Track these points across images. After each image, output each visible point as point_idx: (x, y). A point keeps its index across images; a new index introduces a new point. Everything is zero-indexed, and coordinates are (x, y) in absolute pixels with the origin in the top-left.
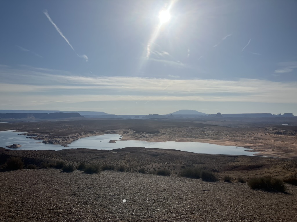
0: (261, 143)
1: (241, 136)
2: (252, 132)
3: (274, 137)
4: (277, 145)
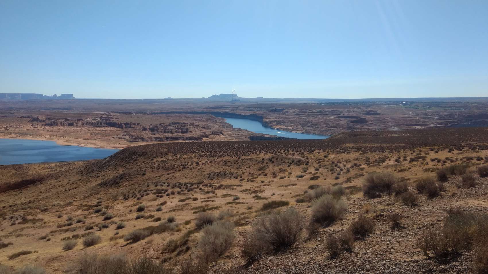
2: (11, 125)
3: (49, 131)
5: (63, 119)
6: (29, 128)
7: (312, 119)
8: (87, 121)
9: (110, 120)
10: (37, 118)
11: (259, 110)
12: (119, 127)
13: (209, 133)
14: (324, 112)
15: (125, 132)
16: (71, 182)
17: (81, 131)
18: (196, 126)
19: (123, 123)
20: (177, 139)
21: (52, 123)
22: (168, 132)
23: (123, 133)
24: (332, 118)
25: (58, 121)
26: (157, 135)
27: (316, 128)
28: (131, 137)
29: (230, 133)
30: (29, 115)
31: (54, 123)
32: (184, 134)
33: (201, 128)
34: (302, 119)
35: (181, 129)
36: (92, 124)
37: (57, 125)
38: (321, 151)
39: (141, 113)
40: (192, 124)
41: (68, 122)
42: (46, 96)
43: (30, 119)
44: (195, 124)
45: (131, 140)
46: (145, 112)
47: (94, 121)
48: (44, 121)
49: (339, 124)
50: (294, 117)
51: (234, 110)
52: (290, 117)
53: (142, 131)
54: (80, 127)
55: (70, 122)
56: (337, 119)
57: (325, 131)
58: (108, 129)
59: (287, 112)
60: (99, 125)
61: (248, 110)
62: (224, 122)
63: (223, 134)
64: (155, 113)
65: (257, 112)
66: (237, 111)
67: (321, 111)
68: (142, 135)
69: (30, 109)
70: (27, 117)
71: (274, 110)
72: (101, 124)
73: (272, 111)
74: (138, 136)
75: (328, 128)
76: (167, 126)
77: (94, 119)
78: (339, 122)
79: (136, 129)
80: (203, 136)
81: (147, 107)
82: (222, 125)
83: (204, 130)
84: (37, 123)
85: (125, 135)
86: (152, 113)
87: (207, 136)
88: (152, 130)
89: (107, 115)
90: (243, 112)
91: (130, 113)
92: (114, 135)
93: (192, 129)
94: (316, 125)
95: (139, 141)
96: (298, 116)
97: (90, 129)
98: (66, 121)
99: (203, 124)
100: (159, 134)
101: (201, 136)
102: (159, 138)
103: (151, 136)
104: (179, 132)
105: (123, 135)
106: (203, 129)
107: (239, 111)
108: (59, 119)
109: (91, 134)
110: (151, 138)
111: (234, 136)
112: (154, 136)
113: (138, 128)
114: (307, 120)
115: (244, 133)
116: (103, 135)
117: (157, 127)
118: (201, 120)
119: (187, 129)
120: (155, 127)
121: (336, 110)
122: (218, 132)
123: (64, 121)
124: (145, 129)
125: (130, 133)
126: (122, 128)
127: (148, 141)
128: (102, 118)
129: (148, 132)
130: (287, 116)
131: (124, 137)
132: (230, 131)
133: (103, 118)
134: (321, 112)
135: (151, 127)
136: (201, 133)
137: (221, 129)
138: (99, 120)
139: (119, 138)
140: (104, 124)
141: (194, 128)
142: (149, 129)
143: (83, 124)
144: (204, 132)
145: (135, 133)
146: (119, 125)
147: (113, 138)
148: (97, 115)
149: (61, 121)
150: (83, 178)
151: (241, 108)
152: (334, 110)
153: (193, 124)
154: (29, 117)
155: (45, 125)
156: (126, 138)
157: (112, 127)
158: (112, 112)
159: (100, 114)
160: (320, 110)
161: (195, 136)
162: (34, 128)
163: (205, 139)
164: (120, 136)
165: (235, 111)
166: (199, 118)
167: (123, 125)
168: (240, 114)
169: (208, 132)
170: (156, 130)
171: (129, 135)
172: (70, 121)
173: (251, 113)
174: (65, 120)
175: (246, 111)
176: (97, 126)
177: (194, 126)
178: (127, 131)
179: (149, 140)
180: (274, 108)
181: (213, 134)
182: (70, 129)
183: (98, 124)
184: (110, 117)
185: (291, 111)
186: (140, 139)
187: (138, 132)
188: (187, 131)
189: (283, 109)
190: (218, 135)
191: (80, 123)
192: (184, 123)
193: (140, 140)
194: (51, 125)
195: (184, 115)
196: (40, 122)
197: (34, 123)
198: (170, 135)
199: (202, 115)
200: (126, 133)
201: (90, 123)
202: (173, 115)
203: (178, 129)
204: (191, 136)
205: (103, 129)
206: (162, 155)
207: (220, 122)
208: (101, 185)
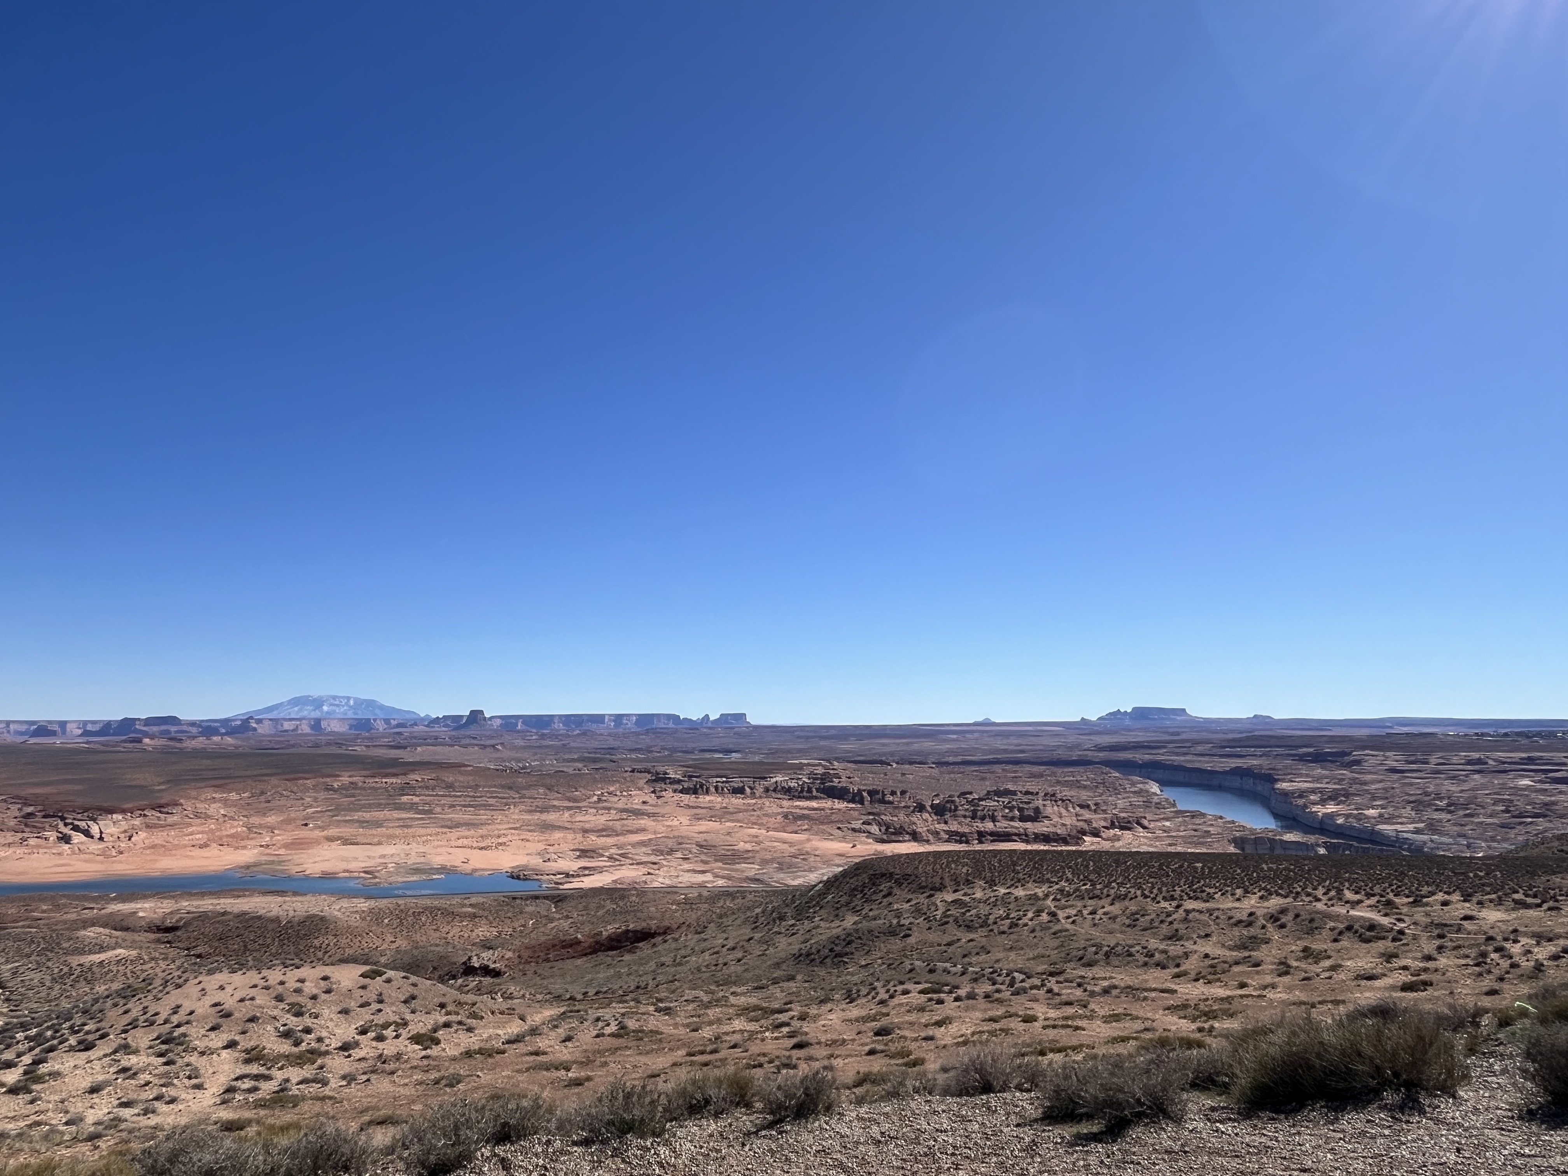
0: (643, 830)
1: (569, 808)
2: (612, 789)
3: (689, 807)
4: (700, 838)
5: (721, 777)
6: (647, 798)
7: (1448, 786)
8: (776, 782)
9: (832, 782)
10: (666, 773)
11: (1261, 756)
12: (852, 801)
13: (1103, 823)
14: (1491, 762)
15: (870, 814)
16: (730, 944)
17: (761, 809)
18: (1063, 801)
19: (864, 791)
20: (1006, 837)
21: (695, 786)
22: (983, 819)
23: (865, 818)
24: (1526, 782)
25: (710, 780)
26: (954, 826)
27: (1466, 816)
28: (883, 829)
29: (1168, 824)
30: (649, 765)
31: (702, 786)
32: (1028, 825)
33: (1078, 809)
34: (1411, 784)
35: (1021, 810)
36: (788, 792)
37: (707, 792)
38: (1456, 897)
39: (911, 763)
40: (1051, 797)
41: (732, 784)
42: (685, 719)
43: (649, 776)
44: (1059, 796)
45: (885, 837)
46: (919, 759)
47: (793, 784)
48: (679, 782)
49: (1554, 803)
50: (1381, 777)
51: (1177, 754)
52: (1369, 777)
53: (913, 812)
54: (761, 797)
55: (736, 785)
56: (1546, 786)
57: (1503, 826)
58: (827, 804)
59: (1358, 762)
60: (805, 794)
61: (1221, 756)
62: (1147, 791)
63: (1144, 827)
64: (947, 764)
65: (1255, 762)
66: (1188, 758)
67: (1479, 759)
68: (914, 823)
69: (652, 751)
70: (645, 772)
71: (1309, 754)
72: (810, 791)
73: (1302, 758)
74: (901, 827)
75: (1514, 817)
76: (980, 799)
77: (792, 777)
78: (1553, 799)
79: (896, 808)
80: (1084, 833)
81: (928, 745)
82: (1141, 799)
83: (1087, 815)
84: (663, 786)
85: (869, 824)
86: (939, 764)
87: (1096, 834)
88: (939, 811)
89: (825, 767)
90: (1208, 762)
91: (882, 763)
92: (841, 822)
93: (1050, 809)
94: (1465, 806)
95: (905, 841)
96: (1396, 776)
97: (786, 803)
98: (726, 782)
99: (1084, 795)
100: (959, 823)
101: (1078, 832)
102: (957, 833)
103: (937, 826)
104: (1012, 819)
105: (863, 824)
106: (1082, 811)
107: (1195, 758)
108: (713, 777)
109: (786, 816)
110: (938, 833)
111: (1181, 834)
112: (946, 828)
113: (903, 804)
114: (1431, 788)
115: (1212, 825)
116: (813, 820)
117: (953, 802)
118: (1077, 785)
119: (1037, 810)
120: (948, 802)
121: (1541, 758)
122: (1129, 822)
123: (723, 782)
124: (921, 808)
125: (883, 817)
126: (861, 802)
127: (928, 841)
128: (812, 776)
129: (927, 815)
130: (1356, 776)
131: (868, 827)
132: (1167, 819)
133: (816, 774)
134: (1479, 761)
135: (937, 802)
136: (1079, 824)
137: (1140, 812)
138: (807, 781)
139: (854, 830)
140: (818, 790)
141: (1055, 808)
142: (932, 806)
143: (767, 790)
144: (1085, 821)
145: (895, 819)
146: (853, 793)
147: (839, 828)
148: (800, 767)
149: (717, 782)
150: (757, 936)
151: (1200, 748)
152: (1529, 758)
153: (1054, 795)
154: (649, 772)
155: (681, 792)
156: (872, 831)
157: (836, 801)
158: (837, 759)
159: (809, 765)
160: (1475, 755)
161: (1059, 832)
162: (658, 797)
163: (1089, 843)
164: (857, 824)
165: (1182, 758)
166: (1071, 778)
167: (865, 794)
168: (1197, 765)
169: (1098, 821)
170: (950, 811)
171: (879, 824)
172: (737, 783)
173: (1233, 765)
174: (724, 779)
175: (1216, 759)
176: (799, 797)
177: (1056, 801)
178: (874, 810)
179: (931, 837)
180: (1311, 750)
181: (1113, 826)
182: (737, 801)
183: (802, 791)
184: (831, 772)
185: (1372, 761)
186: (908, 833)
187: (902, 816)
188: (1036, 816)
189: (1344, 754)
190: (1129, 829)
191: (759, 790)
192: (1027, 793)
193: (907, 837)
194: (695, 792)
195: (1028, 768)
196: (670, 783)
197: (659, 786)
198: (989, 826)
199: (1081, 769)
200: (871, 817)
201: (783, 788)
202: (998, 768)
203: (1011, 809)
204: (1045, 829)
205: (814, 804)
206: (958, 884)
207: (1135, 792)
208: (798, 957)
